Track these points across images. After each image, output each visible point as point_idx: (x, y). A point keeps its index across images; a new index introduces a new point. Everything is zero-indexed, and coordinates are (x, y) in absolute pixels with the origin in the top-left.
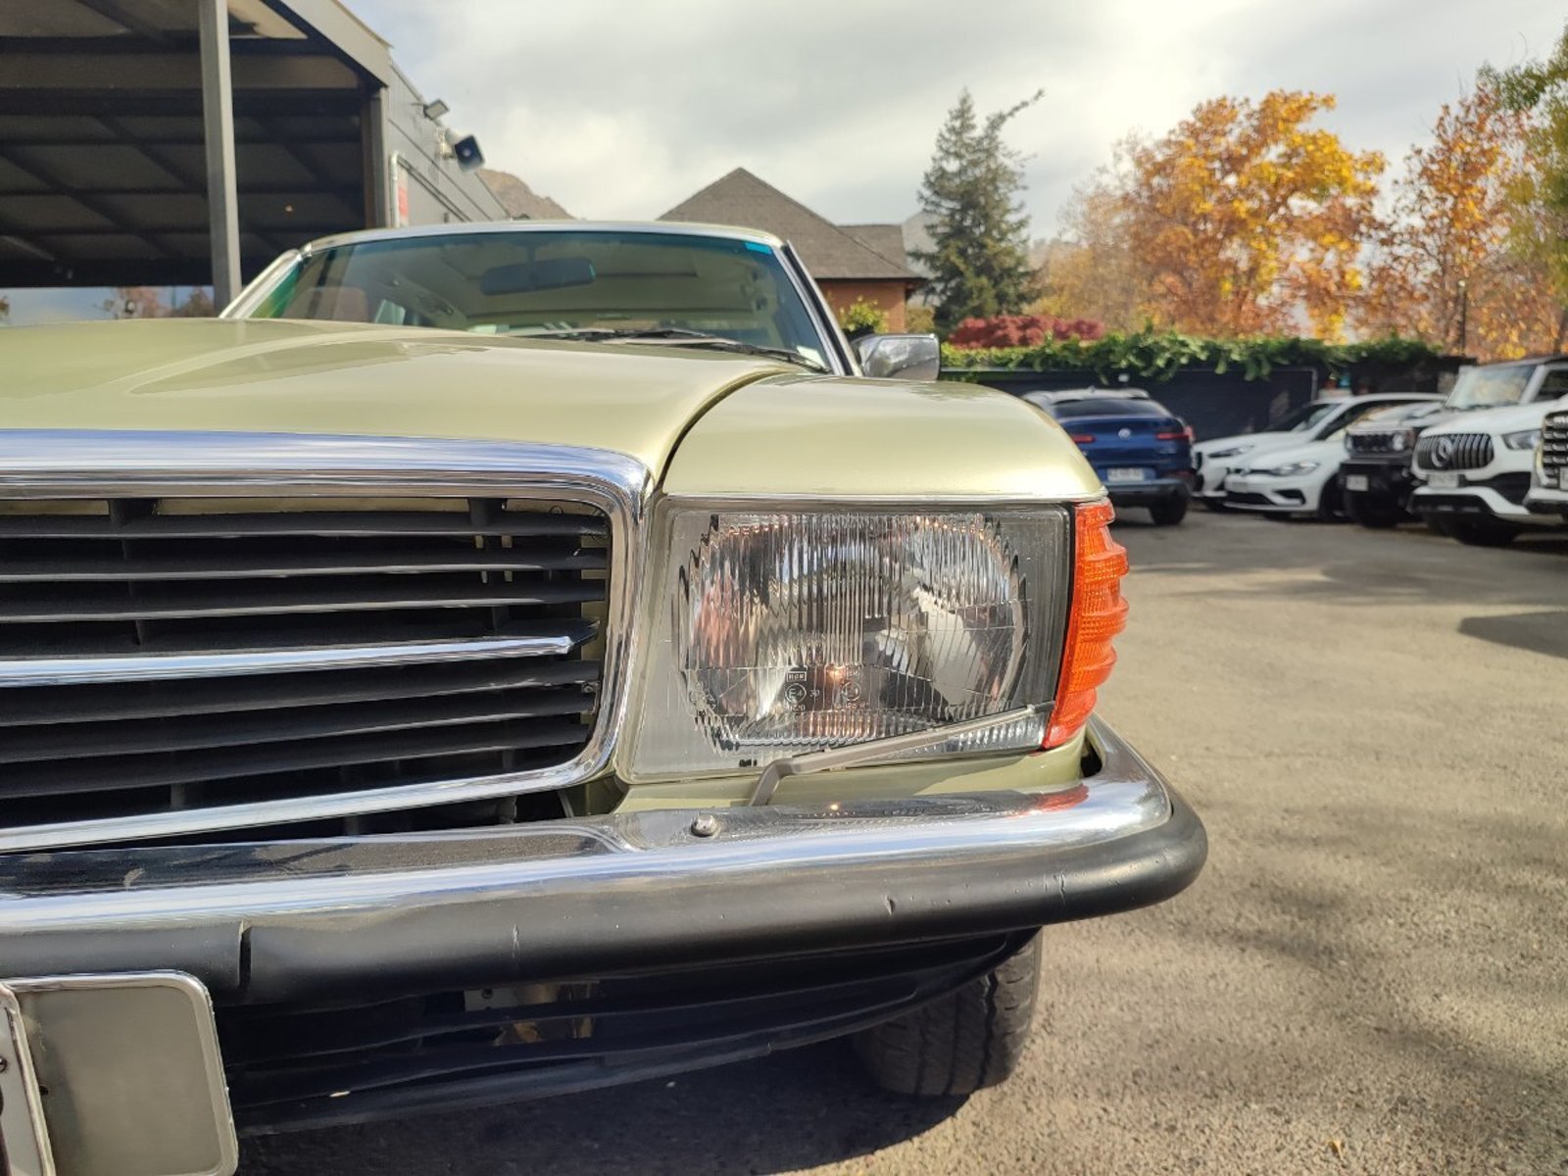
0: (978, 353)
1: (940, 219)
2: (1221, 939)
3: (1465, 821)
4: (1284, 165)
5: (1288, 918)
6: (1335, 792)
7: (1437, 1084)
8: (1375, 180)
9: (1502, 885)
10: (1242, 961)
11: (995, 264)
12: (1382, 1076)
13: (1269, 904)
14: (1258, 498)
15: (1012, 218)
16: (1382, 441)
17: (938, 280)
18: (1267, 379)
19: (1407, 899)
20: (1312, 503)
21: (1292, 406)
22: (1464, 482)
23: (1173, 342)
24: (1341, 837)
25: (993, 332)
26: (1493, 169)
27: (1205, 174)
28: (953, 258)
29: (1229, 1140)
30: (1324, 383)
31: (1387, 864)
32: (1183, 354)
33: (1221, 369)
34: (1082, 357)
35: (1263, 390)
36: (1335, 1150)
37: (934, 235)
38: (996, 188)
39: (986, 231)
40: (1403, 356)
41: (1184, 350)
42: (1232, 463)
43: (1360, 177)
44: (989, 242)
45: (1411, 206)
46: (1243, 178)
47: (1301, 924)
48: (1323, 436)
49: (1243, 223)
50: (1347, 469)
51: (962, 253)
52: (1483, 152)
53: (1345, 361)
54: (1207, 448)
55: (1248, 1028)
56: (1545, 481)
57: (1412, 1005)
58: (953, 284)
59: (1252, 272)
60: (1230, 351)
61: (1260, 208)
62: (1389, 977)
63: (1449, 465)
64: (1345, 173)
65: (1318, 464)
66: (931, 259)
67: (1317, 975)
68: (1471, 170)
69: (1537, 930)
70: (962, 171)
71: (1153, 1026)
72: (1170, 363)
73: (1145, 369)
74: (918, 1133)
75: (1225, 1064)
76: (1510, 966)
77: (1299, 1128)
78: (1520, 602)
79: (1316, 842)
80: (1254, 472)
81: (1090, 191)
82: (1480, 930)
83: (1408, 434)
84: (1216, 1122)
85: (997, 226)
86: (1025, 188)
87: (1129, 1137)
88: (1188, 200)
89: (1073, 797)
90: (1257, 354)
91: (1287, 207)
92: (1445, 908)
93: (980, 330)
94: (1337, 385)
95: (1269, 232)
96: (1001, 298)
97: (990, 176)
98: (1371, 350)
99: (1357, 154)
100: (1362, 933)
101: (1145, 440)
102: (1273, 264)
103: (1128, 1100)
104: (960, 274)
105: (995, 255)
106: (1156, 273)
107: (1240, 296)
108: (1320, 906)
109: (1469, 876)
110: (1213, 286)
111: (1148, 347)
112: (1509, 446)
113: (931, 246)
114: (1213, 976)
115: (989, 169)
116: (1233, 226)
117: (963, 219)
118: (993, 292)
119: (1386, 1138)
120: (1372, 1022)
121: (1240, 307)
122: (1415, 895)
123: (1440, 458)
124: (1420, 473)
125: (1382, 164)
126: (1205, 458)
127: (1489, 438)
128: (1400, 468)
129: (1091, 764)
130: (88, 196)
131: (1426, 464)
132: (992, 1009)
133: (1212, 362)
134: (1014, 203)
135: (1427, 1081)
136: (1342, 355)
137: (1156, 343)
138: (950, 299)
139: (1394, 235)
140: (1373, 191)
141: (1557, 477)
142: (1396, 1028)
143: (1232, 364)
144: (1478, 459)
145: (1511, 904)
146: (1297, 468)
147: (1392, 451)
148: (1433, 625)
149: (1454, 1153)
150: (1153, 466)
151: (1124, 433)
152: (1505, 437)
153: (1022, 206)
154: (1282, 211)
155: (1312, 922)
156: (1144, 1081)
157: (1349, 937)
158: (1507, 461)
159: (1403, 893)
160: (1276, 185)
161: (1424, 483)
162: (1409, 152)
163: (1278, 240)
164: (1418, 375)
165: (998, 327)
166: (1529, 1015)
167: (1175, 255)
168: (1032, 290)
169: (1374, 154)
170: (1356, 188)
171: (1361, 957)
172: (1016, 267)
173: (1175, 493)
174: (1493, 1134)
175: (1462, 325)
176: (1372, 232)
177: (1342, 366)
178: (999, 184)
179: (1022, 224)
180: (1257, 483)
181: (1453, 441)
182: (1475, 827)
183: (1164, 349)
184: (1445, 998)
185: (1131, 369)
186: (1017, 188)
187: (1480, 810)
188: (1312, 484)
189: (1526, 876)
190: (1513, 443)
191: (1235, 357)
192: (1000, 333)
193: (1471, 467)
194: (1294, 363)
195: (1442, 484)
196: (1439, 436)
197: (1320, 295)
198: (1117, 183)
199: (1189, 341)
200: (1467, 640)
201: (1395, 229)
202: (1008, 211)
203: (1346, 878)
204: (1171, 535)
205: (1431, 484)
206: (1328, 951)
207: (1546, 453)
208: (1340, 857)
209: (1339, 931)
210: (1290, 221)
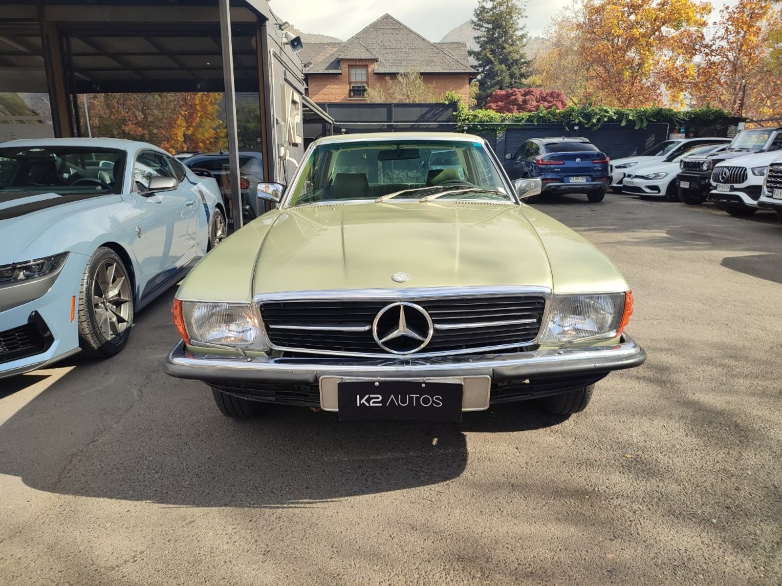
0: (507, 115)
1: (482, 33)
2: (633, 379)
3: (710, 344)
4: (660, 10)
5: (652, 373)
6: (668, 333)
7: (691, 414)
8: (705, 18)
9: (718, 364)
10: (639, 384)
11: (509, 57)
12: (677, 412)
13: (646, 369)
14: (638, 189)
15: (519, 33)
16: (697, 165)
17: (480, 66)
18: (645, 128)
19: (689, 368)
20: (663, 193)
21: (657, 141)
22: (732, 189)
23: (601, 110)
24: (670, 349)
25: (509, 97)
26: (765, 17)
27: (620, 14)
28: (488, 55)
29: (638, 425)
30: (672, 131)
31: (683, 357)
32: (606, 116)
33: (623, 124)
34: (557, 117)
35: (643, 134)
36: (664, 426)
37: (478, 43)
38: (511, 17)
39: (505, 40)
40: (712, 117)
41: (606, 114)
42: (627, 171)
43: (698, 16)
44: (507, 46)
45: (722, 36)
46: (639, 17)
47: (656, 375)
48: (670, 159)
49: (637, 39)
50: (680, 178)
51: (493, 52)
52: (762, 8)
53: (683, 120)
54: (614, 163)
55: (642, 401)
56: (767, 193)
57: (687, 396)
58: (487, 68)
59: (640, 65)
60: (628, 115)
61: (646, 32)
62: (681, 389)
63: (726, 181)
64: (690, 14)
65: (667, 174)
66: (477, 55)
67: (661, 388)
68: (755, 16)
69: (726, 377)
70: (494, 8)
71: (616, 400)
72: (599, 120)
73: (587, 124)
74: (561, 422)
75: (636, 409)
76: (716, 386)
77: (656, 422)
78: (749, 250)
79: (661, 350)
80: (636, 177)
81: (559, 20)
82: (709, 377)
83: (710, 163)
84: (635, 421)
85: (511, 37)
86: (526, 17)
87: (613, 424)
88: (611, 28)
89: (619, 347)
90: (642, 116)
91: (660, 32)
92: (700, 371)
93: (503, 95)
94: (679, 132)
95: (649, 45)
96: (512, 76)
97: (508, 10)
98: (696, 114)
99: (698, 4)
100: (674, 377)
101: (587, 163)
102: (651, 62)
103: (612, 416)
104: (492, 63)
105: (510, 52)
106: (591, 64)
107: (633, 78)
108: (662, 370)
109: (709, 361)
110: (620, 73)
111: (589, 113)
112: (754, 174)
113: (477, 48)
114: (631, 388)
115: (507, 7)
116: (632, 42)
117: (494, 34)
118: (508, 73)
119: (677, 424)
120: (676, 399)
121: (633, 84)
122: (691, 367)
123: (723, 178)
124: (714, 184)
125: (710, 9)
126: (614, 167)
127: (746, 169)
128: (705, 178)
129: (622, 340)
130: (115, 55)
131: (717, 180)
132: (585, 391)
133: (619, 120)
134: (520, 26)
135: (689, 413)
136: (682, 117)
137: (593, 110)
138: (486, 76)
139: (712, 51)
140: (704, 24)
141: (772, 192)
142: (682, 401)
143: (629, 121)
144: (739, 179)
145: (720, 369)
146: (657, 176)
147: (702, 170)
148: (711, 261)
149: (694, 427)
150: (590, 176)
151: (578, 160)
152: (753, 169)
153: (524, 27)
154: (657, 33)
155: (660, 374)
156: (615, 412)
157: (670, 378)
158: (753, 180)
159: (687, 366)
160: (655, 20)
161: (715, 188)
162: (723, 8)
163: (654, 48)
164: (719, 127)
165: (512, 94)
166: (719, 398)
167: (602, 56)
168: (528, 72)
169: (706, 3)
170: (696, 22)
171: (673, 383)
172: (520, 59)
173: (600, 188)
174: (704, 424)
175: (742, 100)
176: (702, 49)
177: (681, 122)
178: (513, 15)
179: (523, 36)
180: (638, 182)
181: (729, 170)
182: (713, 346)
183: (596, 114)
184: (696, 394)
185: (580, 124)
186: (522, 17)
187: (716, 340)
188: (663, 184)
189: (726, 361)
190: (756, 172)
191: (631, 118)
192: (513, 97)
193: (736, 183)
194: (658, 120)
195: (723, 189)
196: (724, 167)
197: (674, 81)
198: (574, 15)
199: (609, 110)
200: (724, 268)
201: (714, 47)
202: (517, 30)
203: (670, 362)
204: (597, 208)
205: (718, 189)
206: (664, 382)
207: (768, 182)
208: (669, 355)
209: (667, 377)
210: (661, 38)
